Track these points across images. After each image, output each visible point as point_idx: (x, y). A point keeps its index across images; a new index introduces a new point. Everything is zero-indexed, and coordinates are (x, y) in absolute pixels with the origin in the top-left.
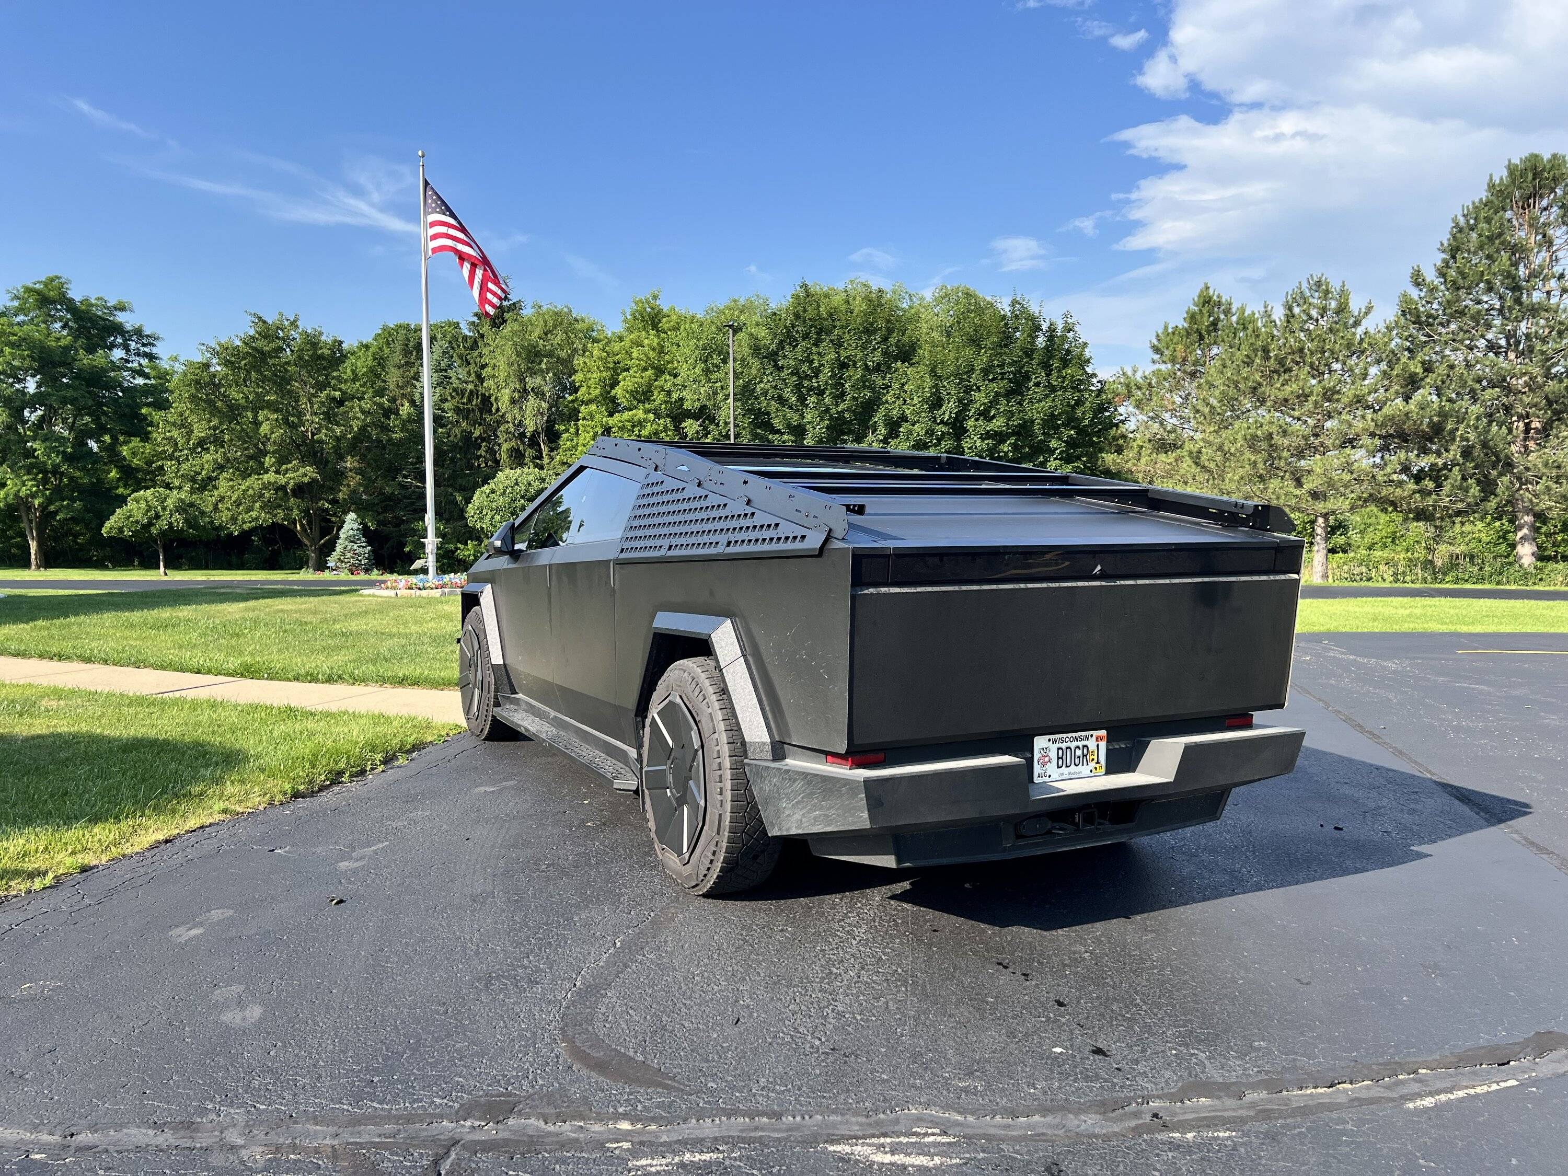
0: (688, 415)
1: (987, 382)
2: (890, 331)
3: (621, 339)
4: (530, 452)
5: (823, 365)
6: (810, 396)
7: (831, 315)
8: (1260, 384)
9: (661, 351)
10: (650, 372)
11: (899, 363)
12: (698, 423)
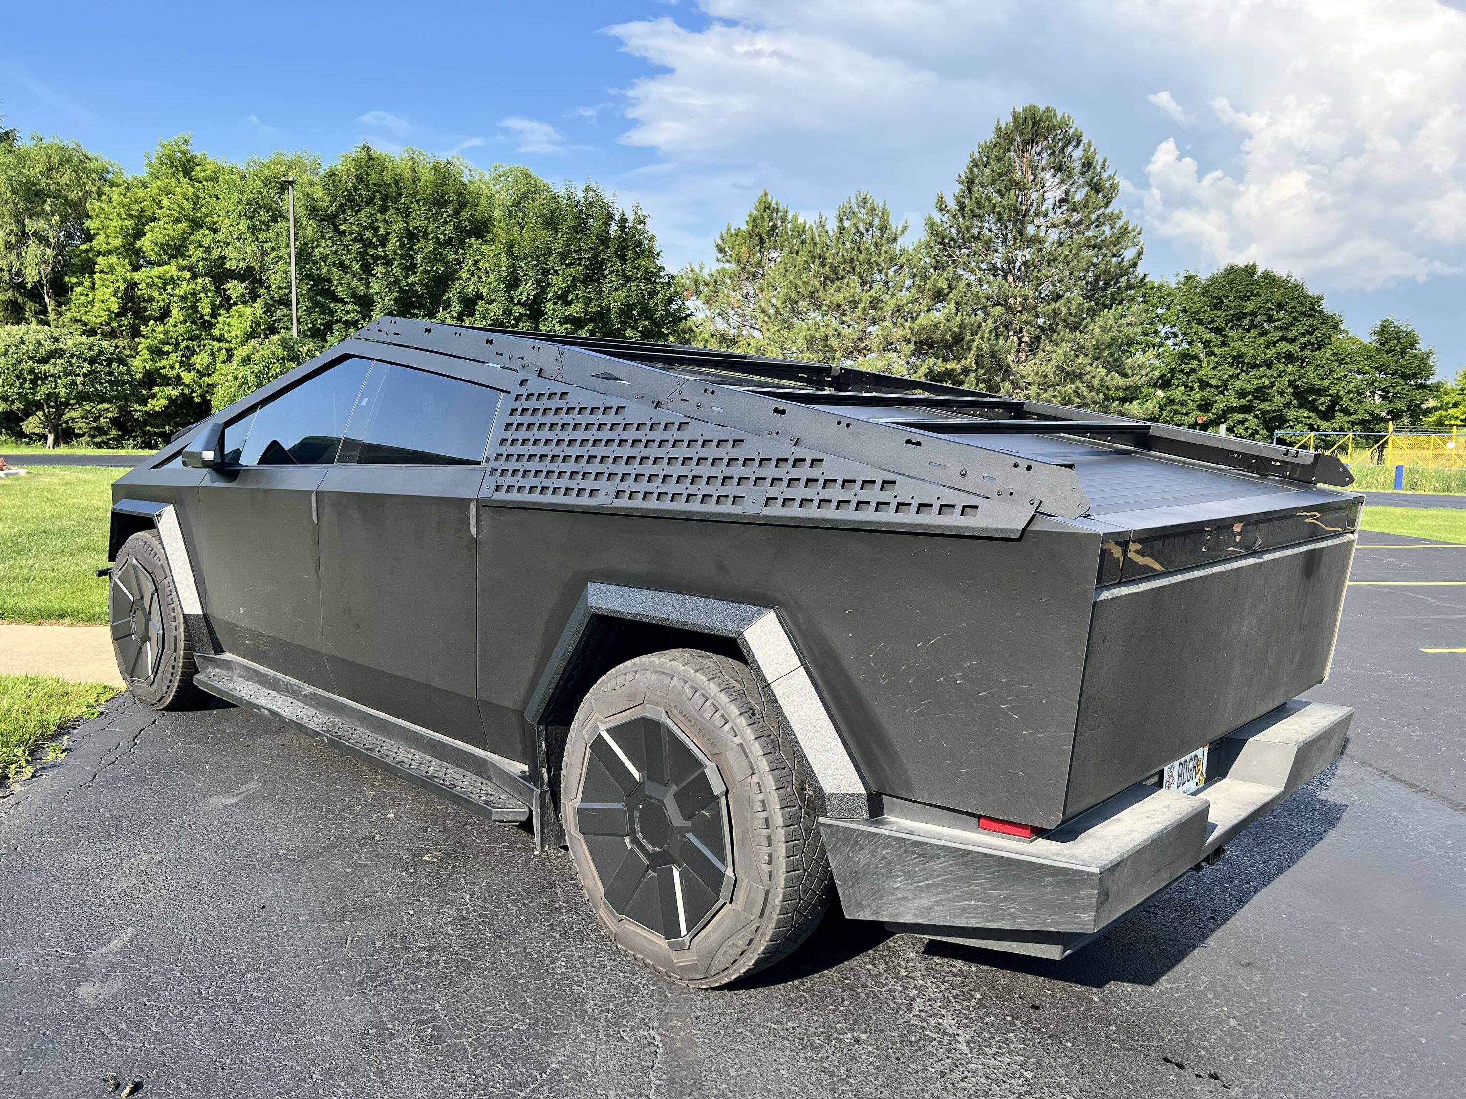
0: (232, 275)
1: (564, 266)
2: (462, 205)
3: (144, 185)
4: (30, 306)
5: (389, 234)
6: (377, 265)
7: (396, 182)
8: (818, 291)
9: (196, 201)
10: (184, 225)
11: (473, 239)
12: (244, 285)
